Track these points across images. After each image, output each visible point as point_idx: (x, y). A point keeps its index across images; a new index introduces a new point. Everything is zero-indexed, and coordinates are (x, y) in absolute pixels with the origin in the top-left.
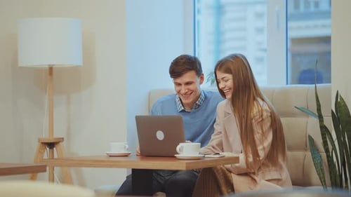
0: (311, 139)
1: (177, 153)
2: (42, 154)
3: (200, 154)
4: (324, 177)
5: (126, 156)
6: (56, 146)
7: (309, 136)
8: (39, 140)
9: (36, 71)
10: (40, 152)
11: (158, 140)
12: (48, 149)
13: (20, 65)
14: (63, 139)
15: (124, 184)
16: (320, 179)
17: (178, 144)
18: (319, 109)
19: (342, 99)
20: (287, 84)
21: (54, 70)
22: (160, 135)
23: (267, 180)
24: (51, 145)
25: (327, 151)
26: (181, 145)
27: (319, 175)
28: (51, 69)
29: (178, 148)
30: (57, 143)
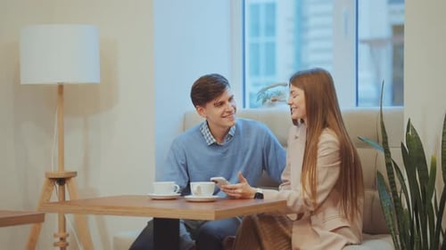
2: (50, 192)
6: (67, 181)
8: (47, 174)
10: (48, 191)
12: (57, 186)
13: (23, 82)
14: (76, 173)
18: (385, 142)
19: (414, 130)
21: (65, 89)
24: (62, 181)
25: (395, 193)
28: (61, 87)
30: (69, 178)
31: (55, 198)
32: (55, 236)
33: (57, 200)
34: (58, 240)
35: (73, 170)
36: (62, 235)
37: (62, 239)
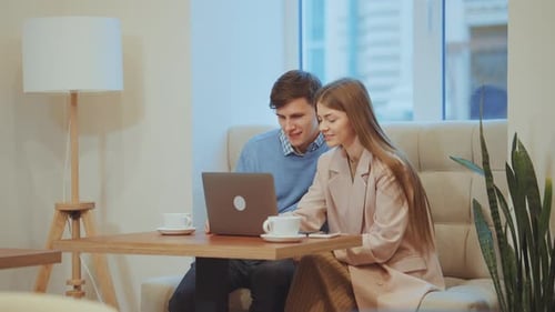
0: (477, 205)
1: (264, 233)
2: (62, 228)
3: (300, 233)
4: (495, 266)
5: (189, 234)
6: (84, 215)
7: (475, 201)
8: (57, 206)
9: (52, 99)
10: (59, 226)
11: (235, 209)
12: (70, 220)
13: (25, 91)
14: (93, 204)
15: (186, 276)
16: (490, 268)
17: (266, 219)
18: (486, 162)
19: (522, 147)
20: (444, 118)
21: (79, 97)
22: (240, 203)
23: (406, 273)
24: (76, 214)
25: (498, 227)
26: (271, 219)
27: (487, 262)
28: (74, 96)
29: (265, 225)
30: (85, 211)
31: (67, 234)
32: (68, 283)
33: (69, 236)
34: (71, 288)
35: (91, 201)
36: (76, 282)
37: (76, 287)
